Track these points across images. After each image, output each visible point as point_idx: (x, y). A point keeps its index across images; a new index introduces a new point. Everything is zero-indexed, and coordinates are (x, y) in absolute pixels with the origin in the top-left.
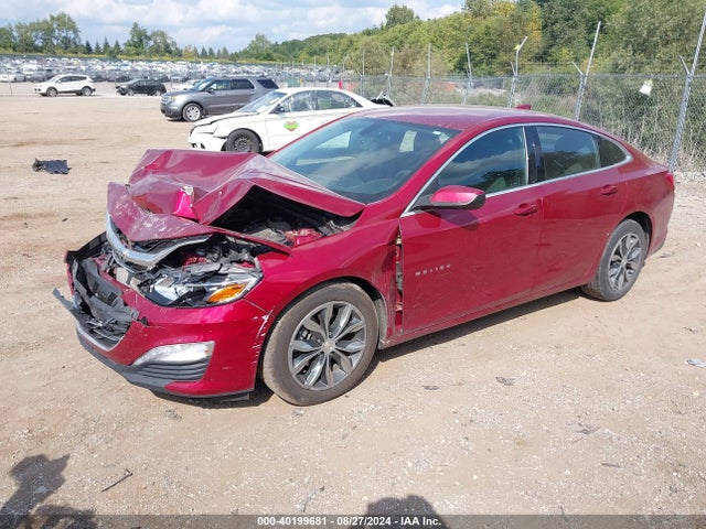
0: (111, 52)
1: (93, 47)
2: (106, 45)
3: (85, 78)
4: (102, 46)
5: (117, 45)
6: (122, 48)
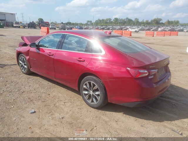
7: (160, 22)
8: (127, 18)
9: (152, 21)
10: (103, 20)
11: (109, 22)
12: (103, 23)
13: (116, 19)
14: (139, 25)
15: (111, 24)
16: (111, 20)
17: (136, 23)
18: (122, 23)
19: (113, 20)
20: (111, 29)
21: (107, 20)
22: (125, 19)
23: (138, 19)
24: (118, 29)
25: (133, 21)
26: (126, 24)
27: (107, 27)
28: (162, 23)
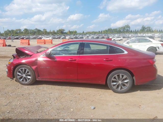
0: (136, 32)
1: (133, 31)
2: (136, 30)
3: (121, 37)
4: (134, 31)
5: (138, 30)
6: (139, 31)
7: (64, 32)
8: (36, 29)
9: (57, 31)
10: (13, 31)
11: (20, 32)
12: (13, 33)
13: (26, 30)
14: (48, 34)
15: (22, 34)
16: (21, 30)
17: (45, 33)
18: (32, 33)
19: (24, 31)
20: (25, 38)
21: (17, 30)
22: (34, 30)
23: (46, 30)
24: (32, 38)
25: (42, 32)
26: (36, 34)
27: (21, 37)
28: (65, 33)
